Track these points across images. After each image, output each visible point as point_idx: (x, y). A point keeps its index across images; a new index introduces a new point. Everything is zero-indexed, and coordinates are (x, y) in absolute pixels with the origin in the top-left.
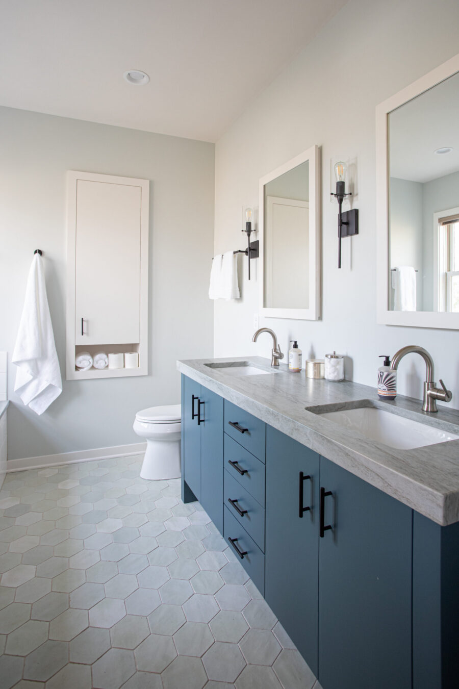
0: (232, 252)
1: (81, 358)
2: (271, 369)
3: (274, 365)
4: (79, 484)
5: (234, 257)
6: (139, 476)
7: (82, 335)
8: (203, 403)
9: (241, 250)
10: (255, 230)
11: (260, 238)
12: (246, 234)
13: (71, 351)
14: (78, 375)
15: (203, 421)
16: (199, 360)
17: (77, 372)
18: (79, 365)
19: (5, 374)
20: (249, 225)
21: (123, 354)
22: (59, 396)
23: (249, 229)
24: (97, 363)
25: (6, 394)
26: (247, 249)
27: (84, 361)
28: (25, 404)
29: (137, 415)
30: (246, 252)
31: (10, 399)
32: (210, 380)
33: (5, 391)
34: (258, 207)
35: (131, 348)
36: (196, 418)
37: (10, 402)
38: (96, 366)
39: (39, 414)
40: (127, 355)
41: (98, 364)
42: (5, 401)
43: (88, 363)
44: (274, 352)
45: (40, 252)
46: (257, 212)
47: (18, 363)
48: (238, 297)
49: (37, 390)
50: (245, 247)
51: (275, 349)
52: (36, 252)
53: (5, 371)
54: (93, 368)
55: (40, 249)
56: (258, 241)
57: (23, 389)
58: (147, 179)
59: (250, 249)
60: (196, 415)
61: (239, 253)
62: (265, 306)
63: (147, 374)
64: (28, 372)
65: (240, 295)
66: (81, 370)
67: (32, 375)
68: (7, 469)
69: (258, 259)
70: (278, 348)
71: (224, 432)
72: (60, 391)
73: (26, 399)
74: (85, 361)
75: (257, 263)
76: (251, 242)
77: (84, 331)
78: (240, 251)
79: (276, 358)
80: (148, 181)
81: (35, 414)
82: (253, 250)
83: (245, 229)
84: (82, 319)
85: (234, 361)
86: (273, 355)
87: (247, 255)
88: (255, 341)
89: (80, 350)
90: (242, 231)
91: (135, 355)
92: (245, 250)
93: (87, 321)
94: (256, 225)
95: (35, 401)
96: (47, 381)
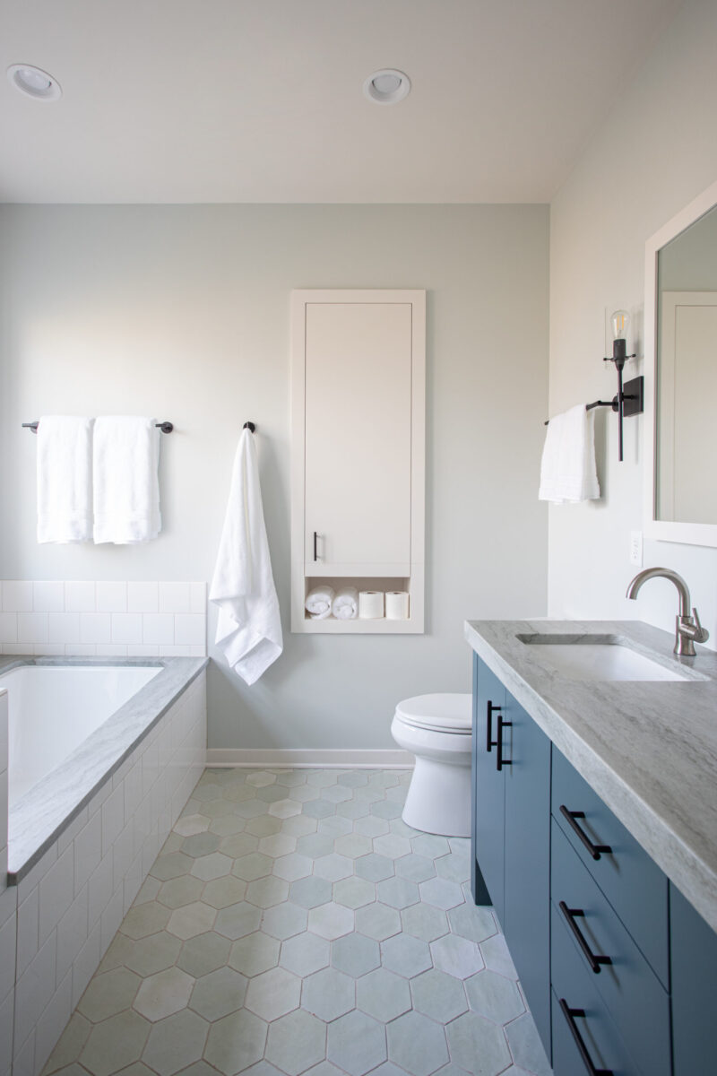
0: (583, 407)
1: (313, 597)
2: (674, 661)
3: (683, 653)
4: (300, 812)
5: (588, 416)
6: (400, 817)
7: (315, 560)
8: (509, 724)
9: (602, 401)
10: (634, 356)
11: (647, 370)
12: (613, 366)
13: (299, 587)
14: (310, 626)
15: (509, 762)
16: (509, 623)
17: (308, 621)
18: (311, 609)
19: (204, 616)
20: (620, 345)
21: (382, 594)
22: (279, 658)
23: (620, 353)
24: (339, 610)
25: (204, 647)
26: (616, 398)
27: (319, 604)
28: (231, 666)
29: (397, 708)
30: (614, 404)
31: (210, 655)
32: (522, 685)
33: (204, 642)
34: (643, 305)
35: (398, 585)
36: (494, 748)
37: (210, 659)
38: (336, 614)
39: (249, 684)
40: (390, 597)
41: (341, 612)
42: (203, 658)
43: (326, 607)
44: (680, 625)
45: (251, 427)
46: (639, 316)
47: (218, 601)
48: (597, 496)
49: (246, 646)
50: (611, 393)
51: (685, 618)
52: (245, 426)
53: (204, 611)
54: (332, 616)
55: (251, 421)
56: (642, 378)
57: (228, 641)
58: (422, 289)
59: (622, 396)
60: (494, 744)
61: (598, 407)
62: (656, 517)
63: (422, 632)
64: (231, 617)
65: (599, 490)
66: (314, 618)
67: (238, 621)
68: (207, 761)
69: (640, 415)
70: (692, 615)
71: (551, 814)
72: (279, 651)
73: (232, 658)
74: (320, 601)
75: (641, 426)
76: (624, 381)
77: (318, 554)
78: (600, 403)
79: (686, 639)
80: (424, 291)
81: (244, 683)
82: (630, 399)
83: (611, 355)
84: (315, 533)
85: (583, 632)
86: (678, 630)
87: (615, 410)
88: (633, 596)
89: (313, 584)
90: (605, 359)
91: (404, 595)
92: (611, 401)
93: (324, 538)
94: (638, 345)
95: (244, 662)
96: (260, 633)
